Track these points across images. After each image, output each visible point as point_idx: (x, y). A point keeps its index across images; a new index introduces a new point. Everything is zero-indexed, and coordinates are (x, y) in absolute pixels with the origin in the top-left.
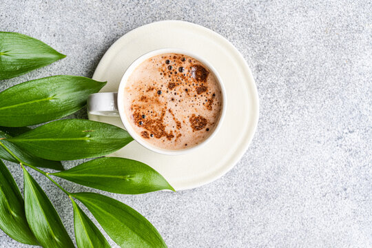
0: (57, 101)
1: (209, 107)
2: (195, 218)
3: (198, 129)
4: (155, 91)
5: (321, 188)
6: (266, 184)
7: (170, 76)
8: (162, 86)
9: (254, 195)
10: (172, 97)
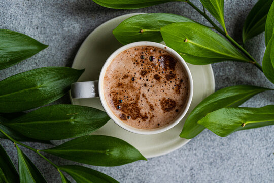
0: (44, 89)
1: (178, 91)
2: (162, 179)
3: (168, 111)
4: (129, 78)
5: (267, 149)
6: (221, 148)
7: (142, 65)
8: (135, 73)
9: (211, 157)
10: (144, 83)
